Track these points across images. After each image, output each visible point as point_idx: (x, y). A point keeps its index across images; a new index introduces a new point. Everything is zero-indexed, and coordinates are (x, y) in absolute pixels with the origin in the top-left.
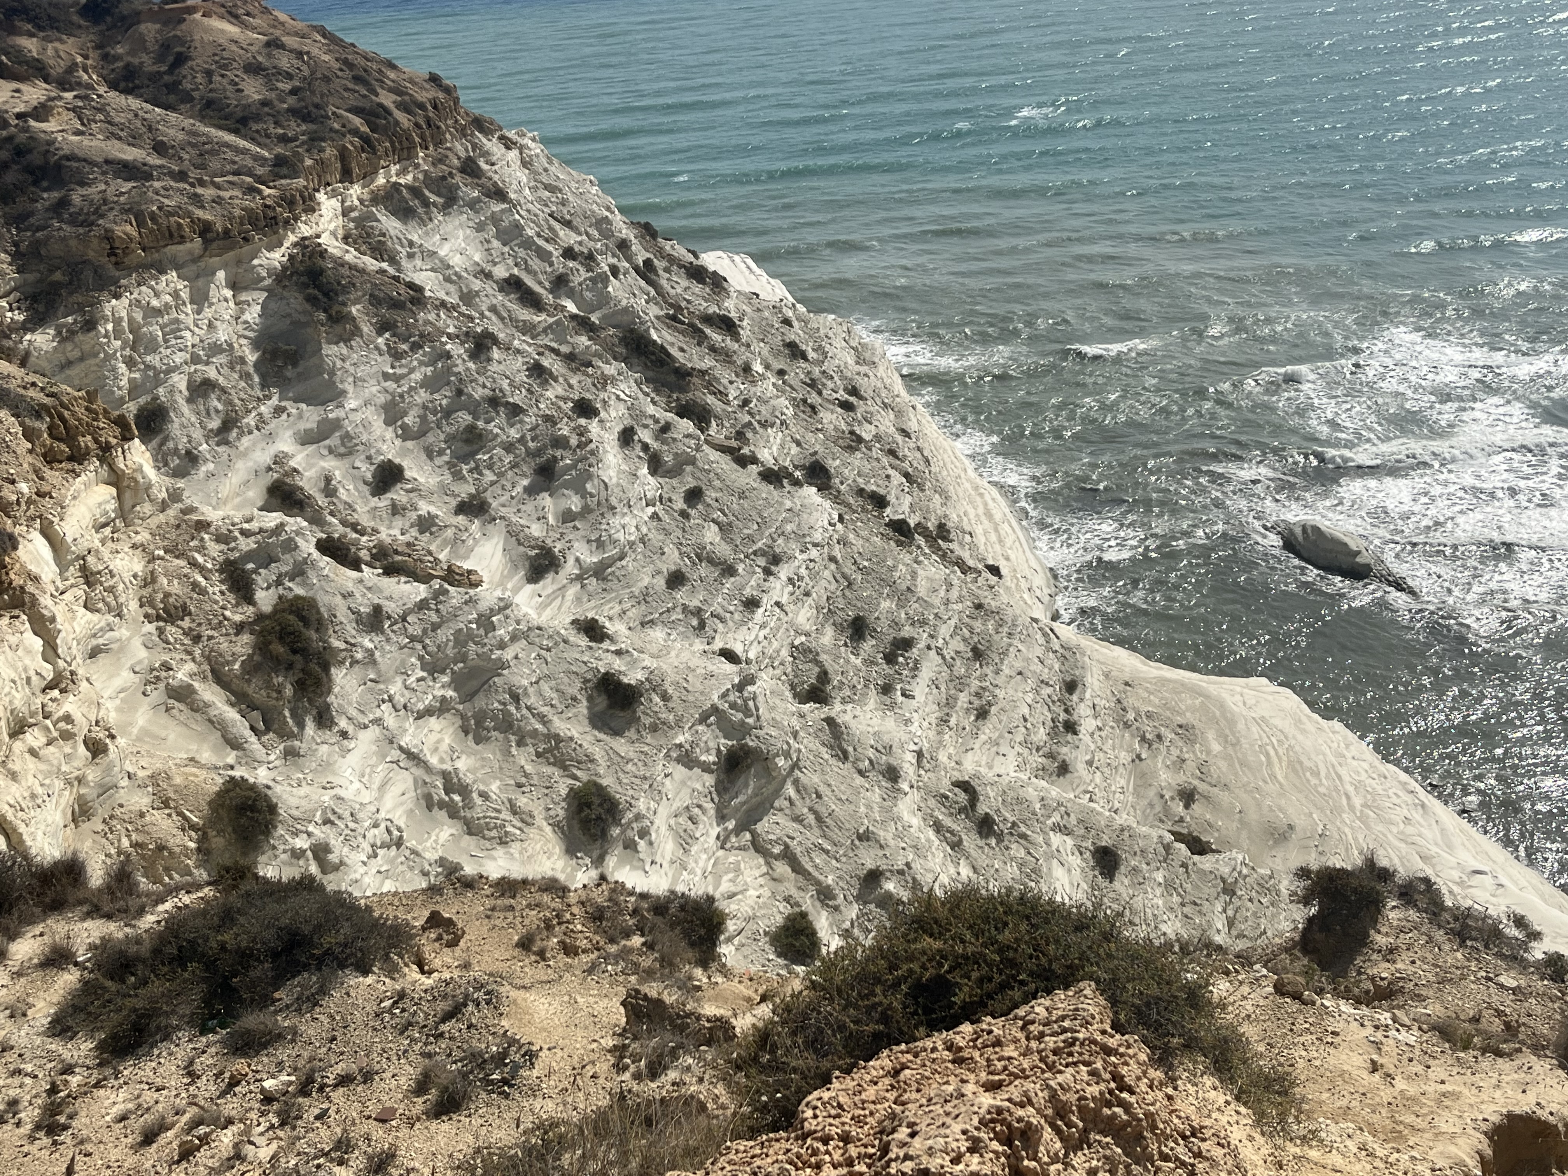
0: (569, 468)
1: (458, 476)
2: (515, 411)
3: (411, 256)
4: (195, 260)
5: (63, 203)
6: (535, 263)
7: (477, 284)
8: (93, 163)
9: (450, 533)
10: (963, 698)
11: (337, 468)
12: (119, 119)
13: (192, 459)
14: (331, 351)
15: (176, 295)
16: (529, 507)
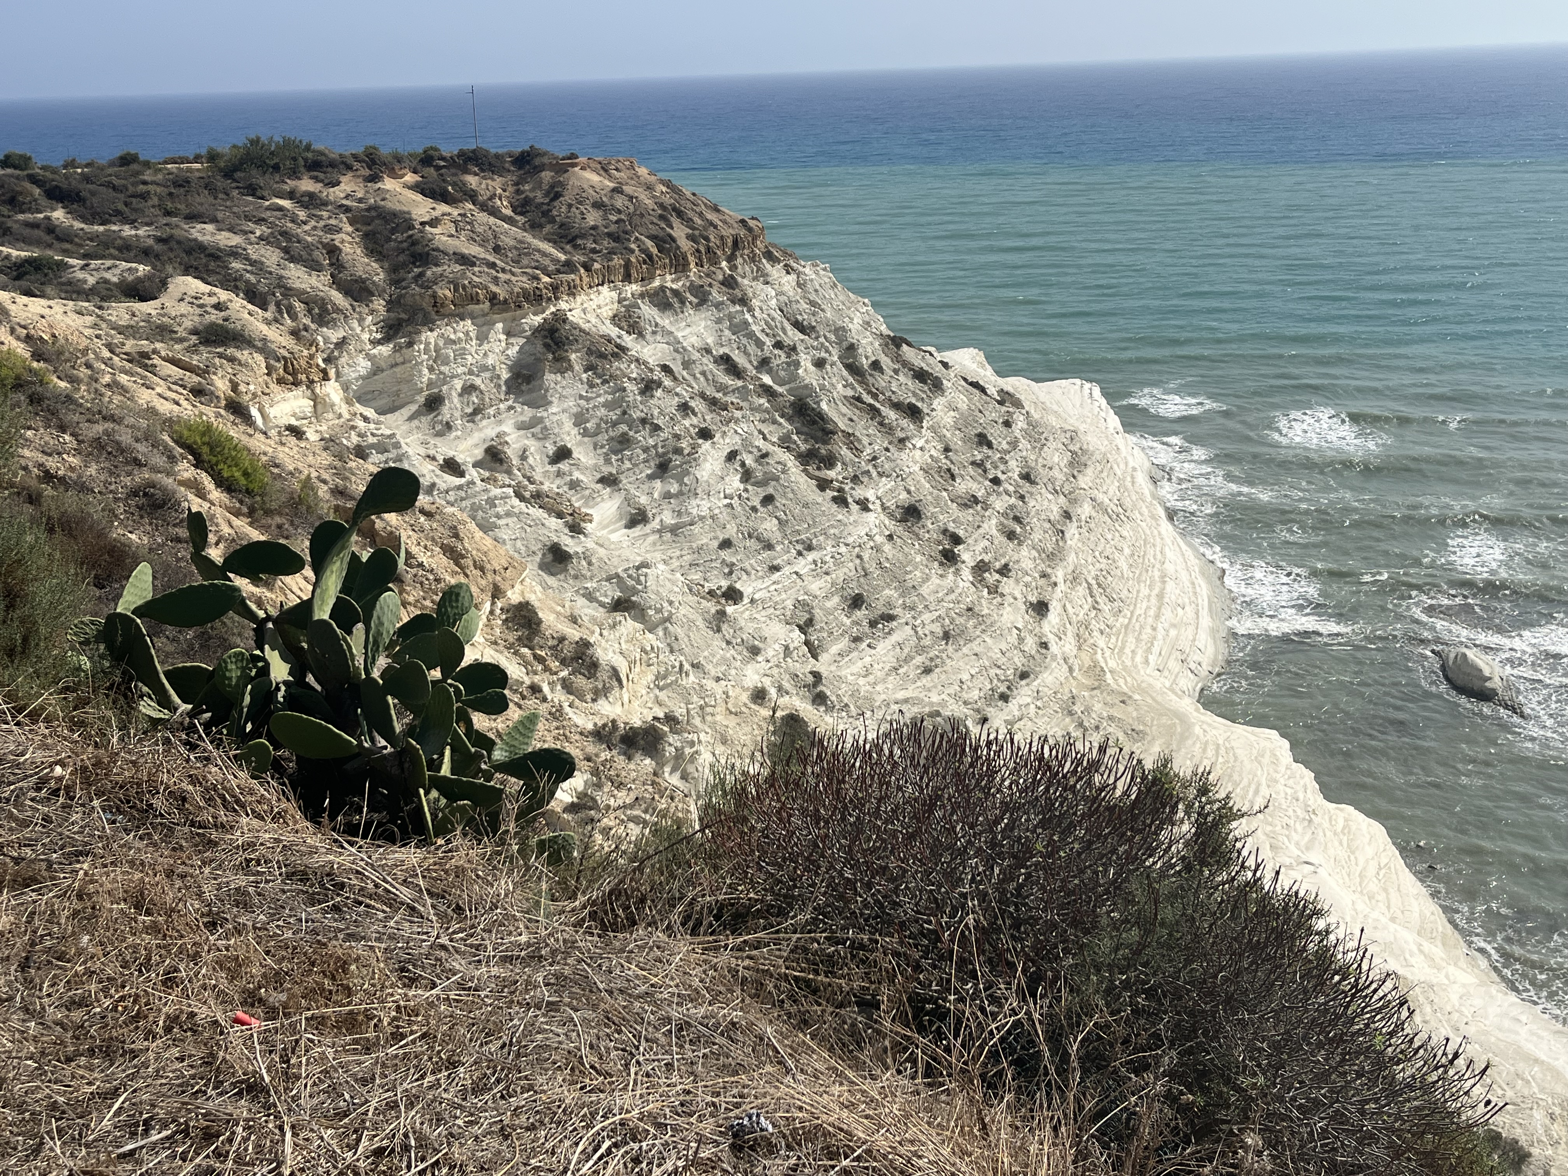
0: (677, 466)
1: (608, 461)
2: (657, 428)
3: (654, 333)
4: (485, 315)
5: (421, 275)
6: (752, 349)
7: (696, 356)
8: (445, 253)
9: (587, 492)
10: (919, 660)
11: (533, 445)
12: (480, 229)
13: (448, 426)
14: (550, 378)
15: (467, 334)
16: (645, 487)
